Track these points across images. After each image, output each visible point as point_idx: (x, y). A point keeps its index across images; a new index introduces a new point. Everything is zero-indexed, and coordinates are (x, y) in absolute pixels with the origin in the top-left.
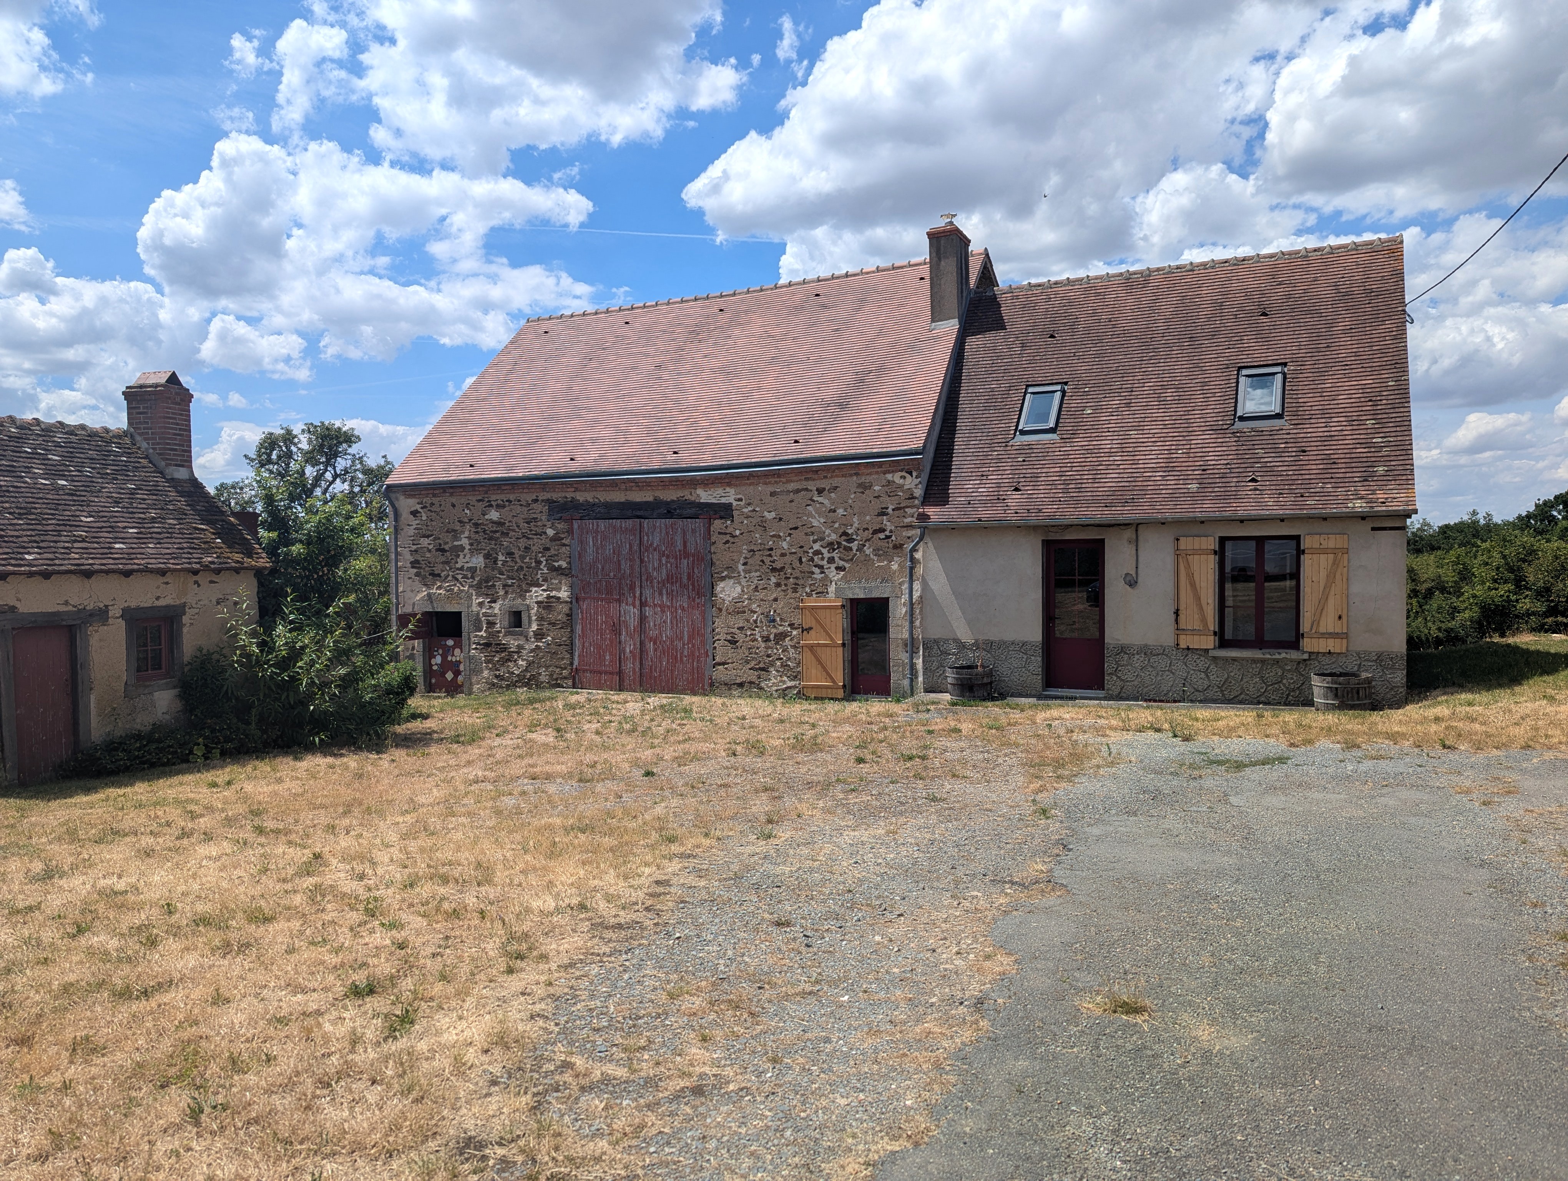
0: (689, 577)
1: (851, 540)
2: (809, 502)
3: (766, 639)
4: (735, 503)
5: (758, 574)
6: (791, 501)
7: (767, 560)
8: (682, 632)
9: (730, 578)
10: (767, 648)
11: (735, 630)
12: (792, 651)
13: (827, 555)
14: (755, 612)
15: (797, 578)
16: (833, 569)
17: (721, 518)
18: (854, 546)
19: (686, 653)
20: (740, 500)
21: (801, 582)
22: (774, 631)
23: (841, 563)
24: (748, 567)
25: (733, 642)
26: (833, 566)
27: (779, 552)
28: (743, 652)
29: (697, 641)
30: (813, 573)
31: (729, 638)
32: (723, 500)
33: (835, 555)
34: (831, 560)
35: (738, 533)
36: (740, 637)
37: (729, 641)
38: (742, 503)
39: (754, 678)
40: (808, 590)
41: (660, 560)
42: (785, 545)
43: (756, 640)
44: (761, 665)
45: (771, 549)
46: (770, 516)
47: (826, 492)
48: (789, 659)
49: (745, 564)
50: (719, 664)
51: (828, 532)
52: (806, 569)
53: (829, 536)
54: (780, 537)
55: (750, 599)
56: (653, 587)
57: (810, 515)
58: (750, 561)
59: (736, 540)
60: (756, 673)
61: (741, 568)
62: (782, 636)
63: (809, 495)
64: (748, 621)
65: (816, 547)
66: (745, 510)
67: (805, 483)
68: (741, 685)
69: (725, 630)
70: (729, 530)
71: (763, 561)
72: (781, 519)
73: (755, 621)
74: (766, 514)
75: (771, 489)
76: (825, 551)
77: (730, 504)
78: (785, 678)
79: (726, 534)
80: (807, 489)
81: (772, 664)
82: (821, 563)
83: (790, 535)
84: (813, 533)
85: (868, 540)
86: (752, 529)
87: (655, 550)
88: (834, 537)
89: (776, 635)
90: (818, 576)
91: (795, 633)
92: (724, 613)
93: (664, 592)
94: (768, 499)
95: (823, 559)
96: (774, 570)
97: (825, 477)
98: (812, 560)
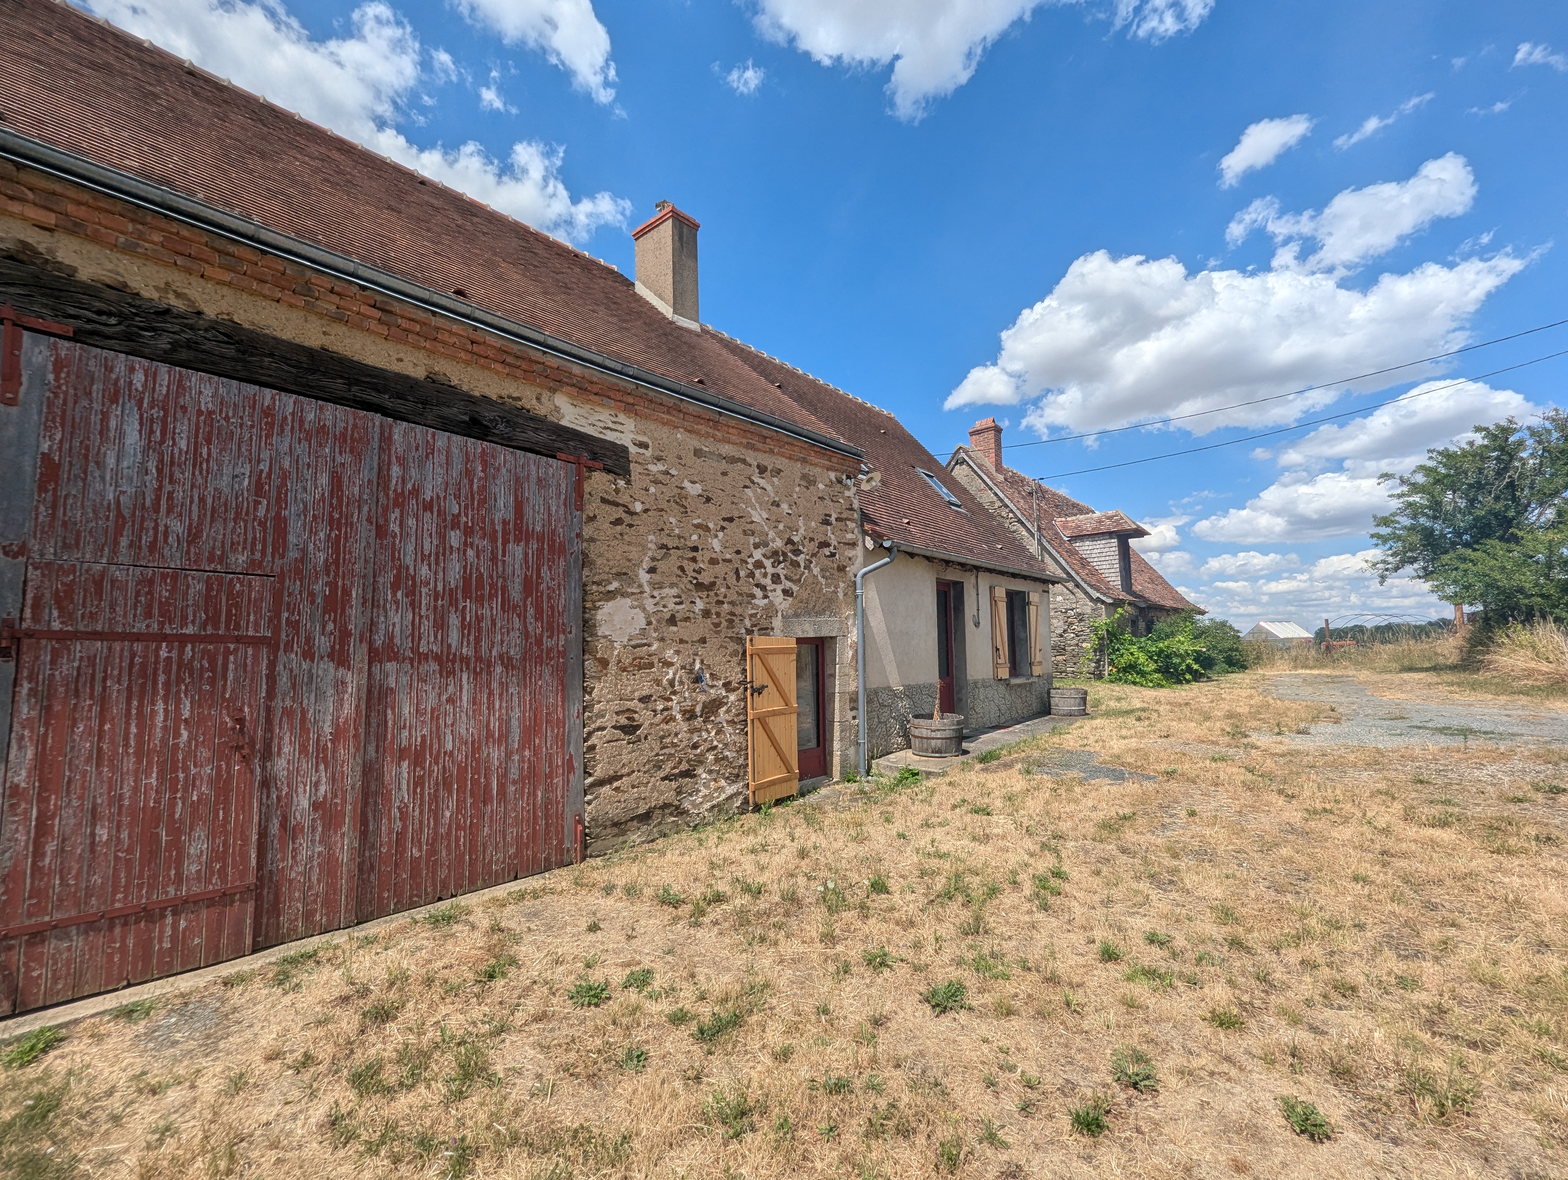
0: (528, 586)
1: (797, 552)
2: (748, 483)
3: (689, 715)
4: (633, 450)
5: (674, 591)
6: (724, 474)
7: (689, 567)
8: (505, 723)
9: (624, 595)
10: (691, 731)
11: (634, 704)
12: (729, 729)
13: (770, 570)
14: (670, 664)
15: (732, 603)
16: (779, 592)
17: (609, 471)
18: (801, 559)
19: (514, 773)
20: (643, 445)
21: (738, 610)
22: (702, 698)
23: (788, 584)
24: (657, 577)
25: (630, 729)
26: (779, 588)
27: (708, 555)
28: (649, 749)
29: (546, 742)
30: (753, 596)
31: (623, 721)
32: (610, 436)
33: (781, 570)
34: (776, 579)
35: (638, 507)
36: (644, 717)
37: (622, 728)
38: (648, 453)
39: (669, 796)
40: (748, 623)
41: (442, 537)
42: (716, 544)
43: (672, 719)
44: (684, 766)
45: (695, 549)
46: (694, 490)
47: (768, 473)
48: (726, 745)
49: (652, 570)
50: (601, 783)
51: (771, 534)
52: (745, 589)
53: (773, 541)
54: (708, 529)
55: (662, 640)
56: (414, 605)
57: (748, 502)
58: (661, 566)
59: (636, 521)
60: (674, 785)
61: (644, 577)
62: (712, 707)
63: (748, 471)
64: (658, 683)
65: (758, 555)
66: (653, 468)
67: (743, 451)
68: (646, 817)
69: (615, 705)
70: (624, 499)
71: (682, 568)
72: (708, 500)
73: (672, 683)
74: (686, 484)
75: (694, 442)
76: (768, 563)
77: (625, 449)
78: (723, 783)
79: (617, 505)
80: (744, 461)
81: (700, 761)
82: (763, 581)
83: (723, 528)
84: (753, 534)
85: (814, 555)
86: (665, 505)
87: (428, 507)
88: (779, 544)
89: (705, 706)
90: (761, 602)
91: (732, 697)
92: (613, 668)
93: (454, 620)
94: (690, 459)
95: (765, 575)
96: (699, 586)
97: (771, 451)
98: (751, 575)
